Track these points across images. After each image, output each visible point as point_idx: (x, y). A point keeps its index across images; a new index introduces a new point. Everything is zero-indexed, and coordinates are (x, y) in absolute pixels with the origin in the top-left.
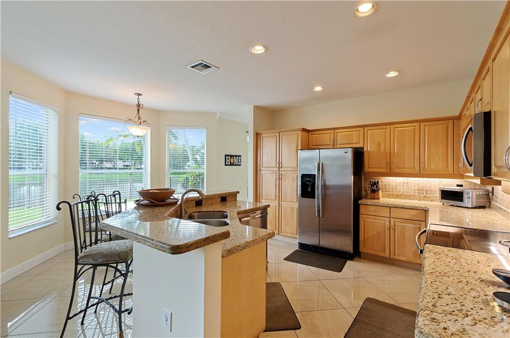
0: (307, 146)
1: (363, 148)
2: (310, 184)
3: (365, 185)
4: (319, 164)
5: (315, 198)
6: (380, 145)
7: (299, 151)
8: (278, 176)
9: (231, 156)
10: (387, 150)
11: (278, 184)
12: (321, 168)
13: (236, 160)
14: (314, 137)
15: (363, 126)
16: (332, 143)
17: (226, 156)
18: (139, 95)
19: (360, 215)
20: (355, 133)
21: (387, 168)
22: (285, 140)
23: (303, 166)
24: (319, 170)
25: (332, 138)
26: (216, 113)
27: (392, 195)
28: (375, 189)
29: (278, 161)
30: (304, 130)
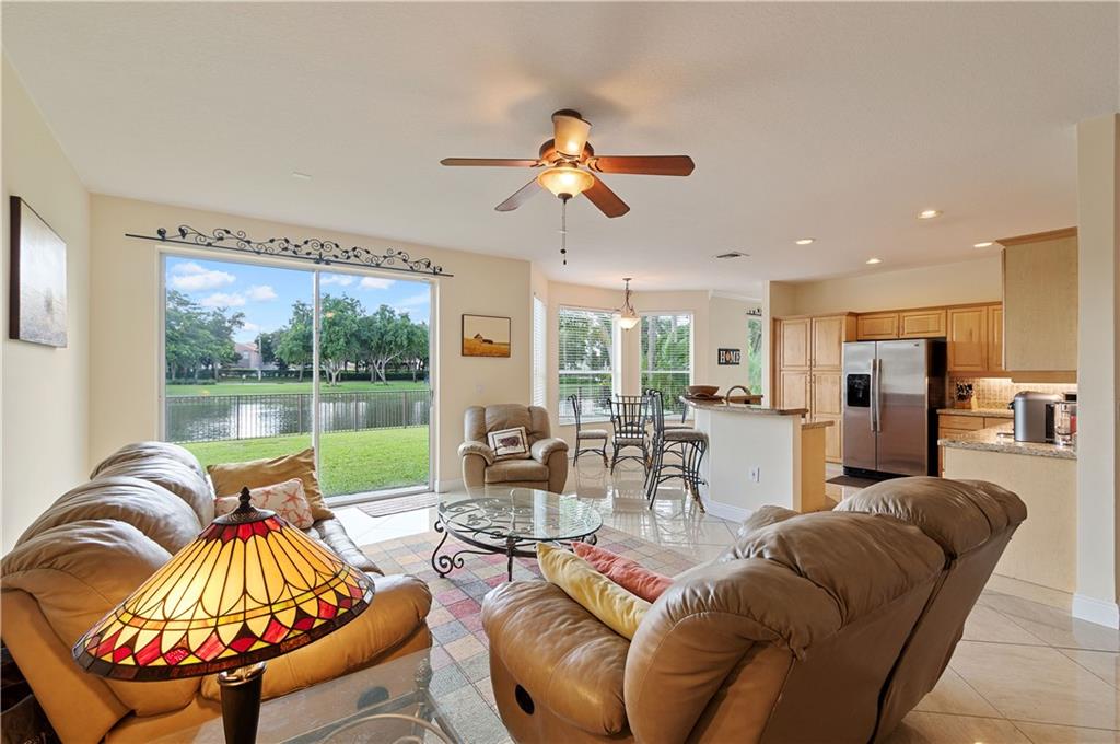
0: (856, 337)
1: (945, 338)
2: (862, 388)
3: (950, 390)
4: (875, 362)
5: (869, 406)
6: (971, 334)
7: (843, 344)
8: (809, 378)
9: (727, 351)
10: (984, 340)
11: (809, 388)
12: (878, 366)
13: (732, 356)
14: (867, 323)
15: (946, 308)
16: (895, 331)
17: (720, 350)
18: (628, 280)
19: (940, 430)
20: (932, 318)
21: (982, 366)
22: (819, 328)
23: (849, 364)
24: (875, 369)
25: (896, 325)
26: (707, 291)
27: (995, 403)
28: (964, 396)
29: (809, 357)
30: (851, 314)
